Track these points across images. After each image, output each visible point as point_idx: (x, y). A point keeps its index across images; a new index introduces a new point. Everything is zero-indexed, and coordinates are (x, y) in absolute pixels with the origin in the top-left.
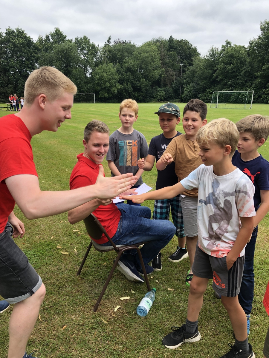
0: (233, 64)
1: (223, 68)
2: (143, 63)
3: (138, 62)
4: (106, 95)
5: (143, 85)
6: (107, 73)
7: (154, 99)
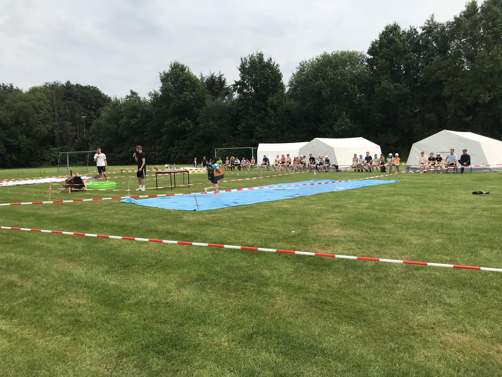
7: (46, 162)
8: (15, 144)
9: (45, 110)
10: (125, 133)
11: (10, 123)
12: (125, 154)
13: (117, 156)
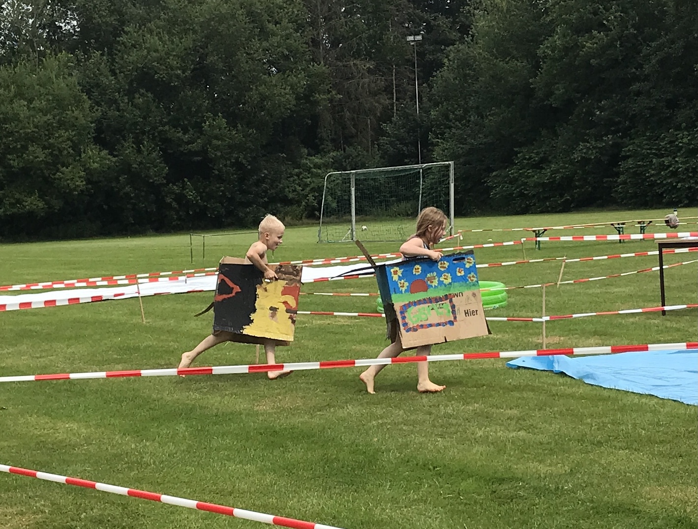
0: (606, 29)
1: (566, 49)
2: (210, 48)
3: (188, 41)
4: (33, 203)
5: (217, 148)
6: (30, 101)
7: (288, 209)
8: (194, 147)
9: (285, 22)
10: (560, 90)
11: (178, 76)
12: (557, 171)
13: (528, 177)
